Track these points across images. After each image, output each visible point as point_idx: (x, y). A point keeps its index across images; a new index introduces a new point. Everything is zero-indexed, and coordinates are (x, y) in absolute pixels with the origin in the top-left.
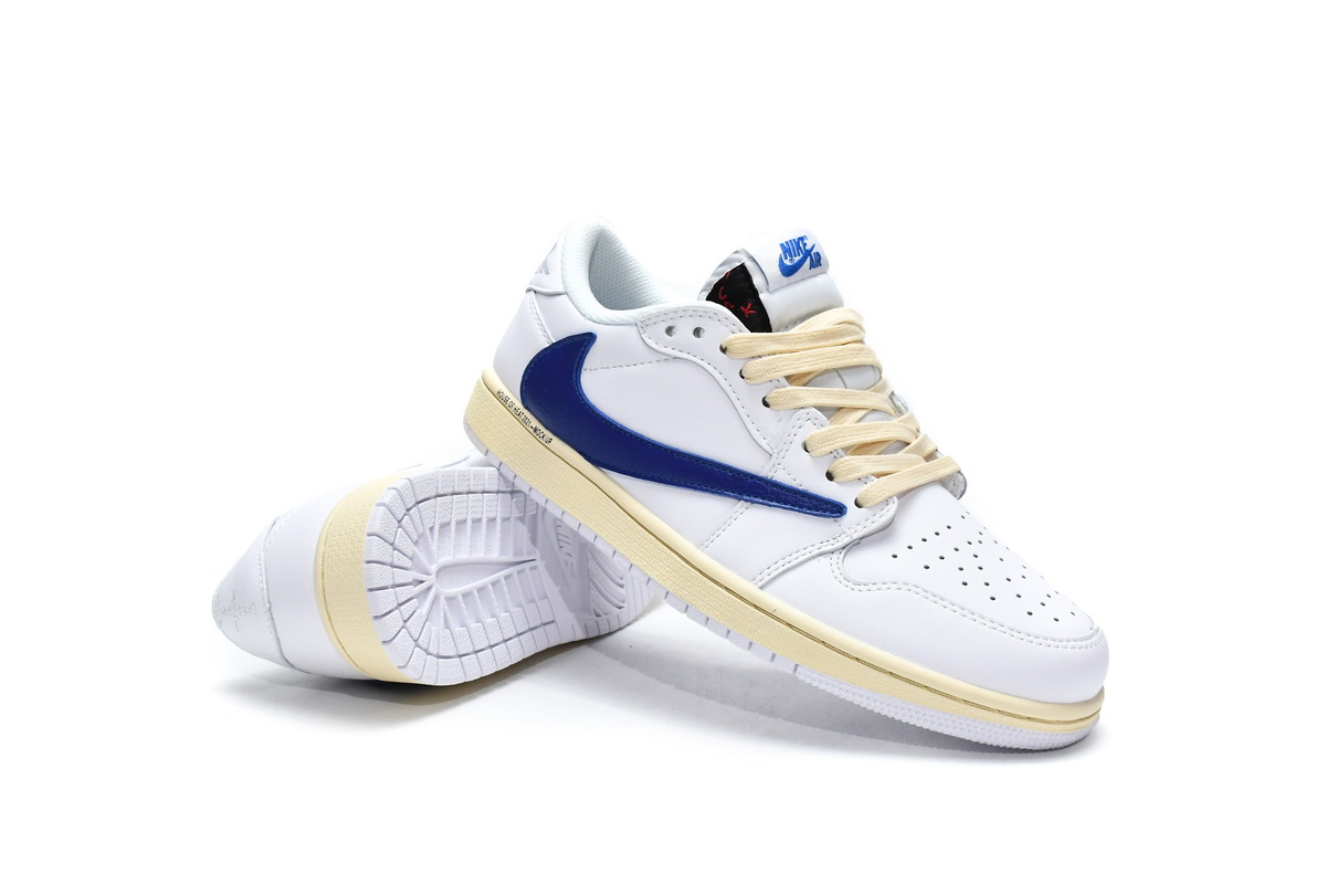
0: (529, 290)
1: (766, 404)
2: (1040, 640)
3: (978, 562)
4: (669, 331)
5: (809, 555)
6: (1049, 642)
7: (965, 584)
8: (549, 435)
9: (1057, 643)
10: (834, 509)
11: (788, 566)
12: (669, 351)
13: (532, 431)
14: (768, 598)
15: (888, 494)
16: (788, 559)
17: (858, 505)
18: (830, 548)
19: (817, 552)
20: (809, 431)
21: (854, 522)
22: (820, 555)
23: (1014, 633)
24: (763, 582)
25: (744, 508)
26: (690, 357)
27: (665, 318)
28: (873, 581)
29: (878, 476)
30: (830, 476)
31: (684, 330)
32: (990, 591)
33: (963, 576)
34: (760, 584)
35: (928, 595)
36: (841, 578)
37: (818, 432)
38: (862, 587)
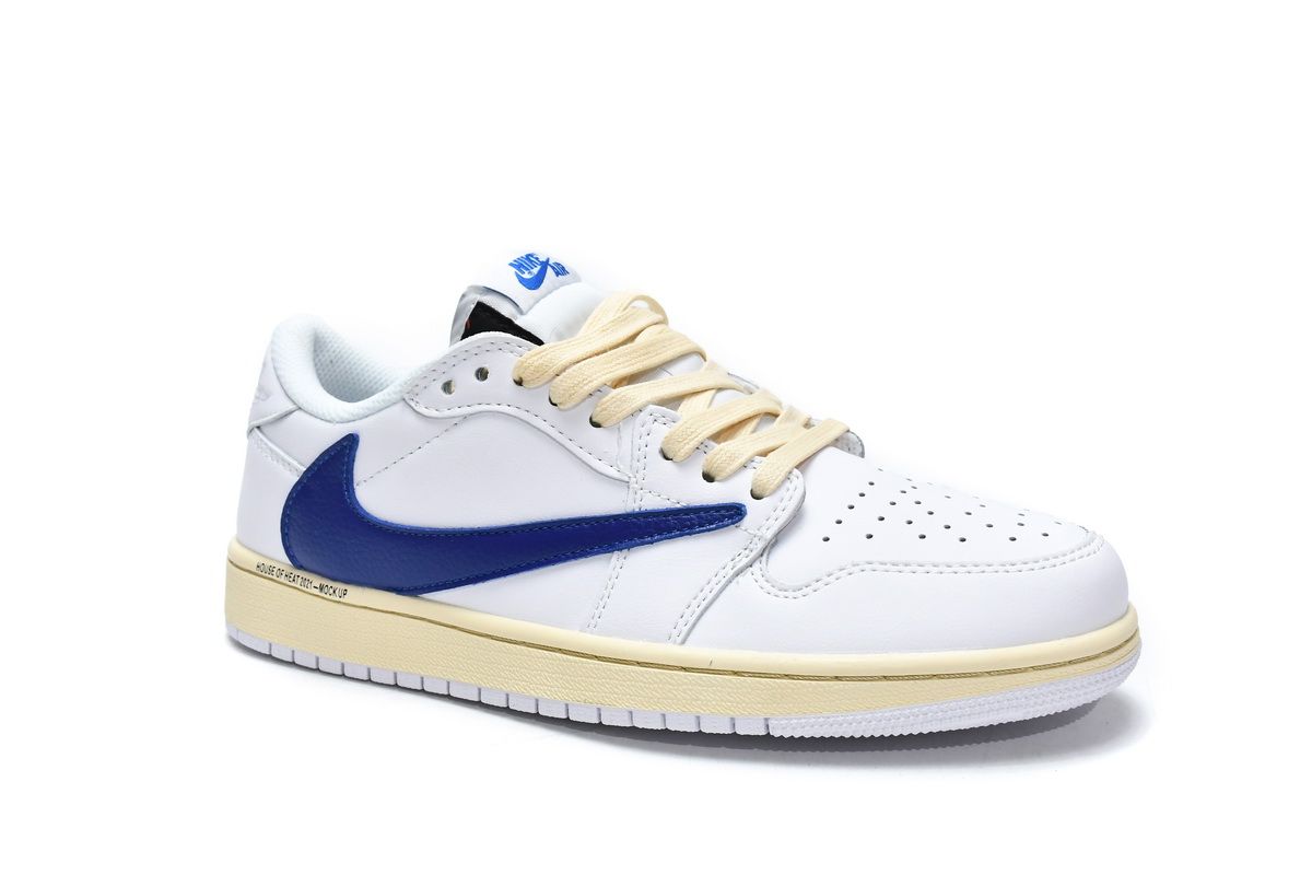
0: (251, 431)
1: (596, 425)
2: (1041, 564)
3: (924, 508)
4: (447, 387)
5: (724, 581)
6: (1052, 561)
7: (923, 537)
8: (340, 586)
9: (1061, 559)
10: (730, 514)
11: (704, 604)
12: (457, 411)
13: (317, 592)
14: (694, 652)
15: (787, 469)
16: (701, 596)
17: (756, 497)
18: (745, 561)
19: (731, 572)
20: (661, 433)
21: (761, 519)
22: (737, 574)
23: (1008, 568)
24: (682, 636)
25: (622, 560)
26: (484, 407)
27: (434, 376)
28: (815, 578)
29: (764, 454)
30: (708, 478)
31: (465, 379)
32: (955, 533)
33: (916, 529)
34: (679, 640)
35: (889, 567)
36: (775, 591)
37: (673, 429)
38: (805, 590)
